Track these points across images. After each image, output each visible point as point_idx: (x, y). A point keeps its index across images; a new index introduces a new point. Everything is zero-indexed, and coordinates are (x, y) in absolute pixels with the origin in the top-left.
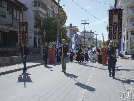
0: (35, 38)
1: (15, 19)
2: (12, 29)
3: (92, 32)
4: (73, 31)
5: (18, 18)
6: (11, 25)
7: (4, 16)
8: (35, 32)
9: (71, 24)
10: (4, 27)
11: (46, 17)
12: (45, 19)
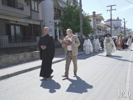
0: (56, 31)
1: (33, 10)
2: (31, 22)
3: (119, 19)
4: (97, 19)
5: (36, 10)
6: (30, 18)
7: (22, 9)
8: (55, 23)
9: (94, 13)
10: (22, 20)
11: (67, 6)
12: (65, 8)
